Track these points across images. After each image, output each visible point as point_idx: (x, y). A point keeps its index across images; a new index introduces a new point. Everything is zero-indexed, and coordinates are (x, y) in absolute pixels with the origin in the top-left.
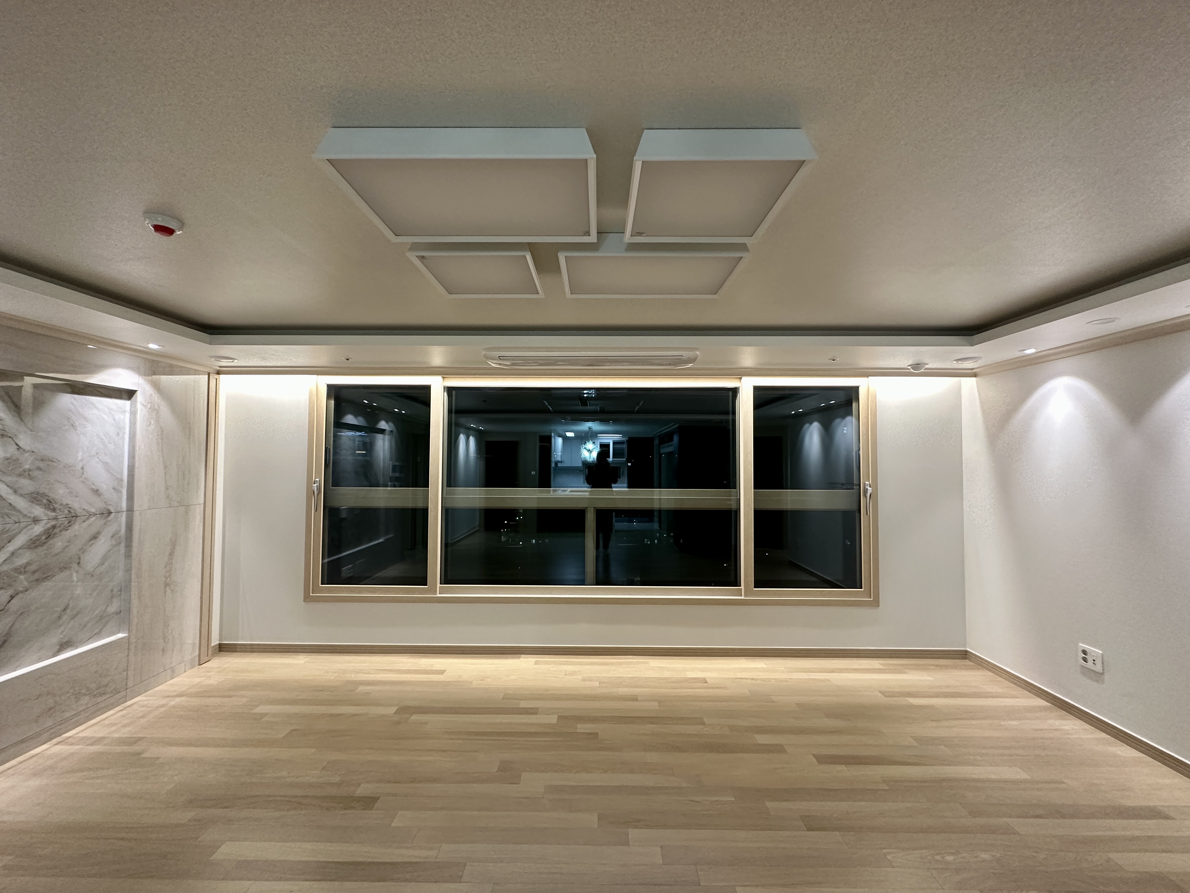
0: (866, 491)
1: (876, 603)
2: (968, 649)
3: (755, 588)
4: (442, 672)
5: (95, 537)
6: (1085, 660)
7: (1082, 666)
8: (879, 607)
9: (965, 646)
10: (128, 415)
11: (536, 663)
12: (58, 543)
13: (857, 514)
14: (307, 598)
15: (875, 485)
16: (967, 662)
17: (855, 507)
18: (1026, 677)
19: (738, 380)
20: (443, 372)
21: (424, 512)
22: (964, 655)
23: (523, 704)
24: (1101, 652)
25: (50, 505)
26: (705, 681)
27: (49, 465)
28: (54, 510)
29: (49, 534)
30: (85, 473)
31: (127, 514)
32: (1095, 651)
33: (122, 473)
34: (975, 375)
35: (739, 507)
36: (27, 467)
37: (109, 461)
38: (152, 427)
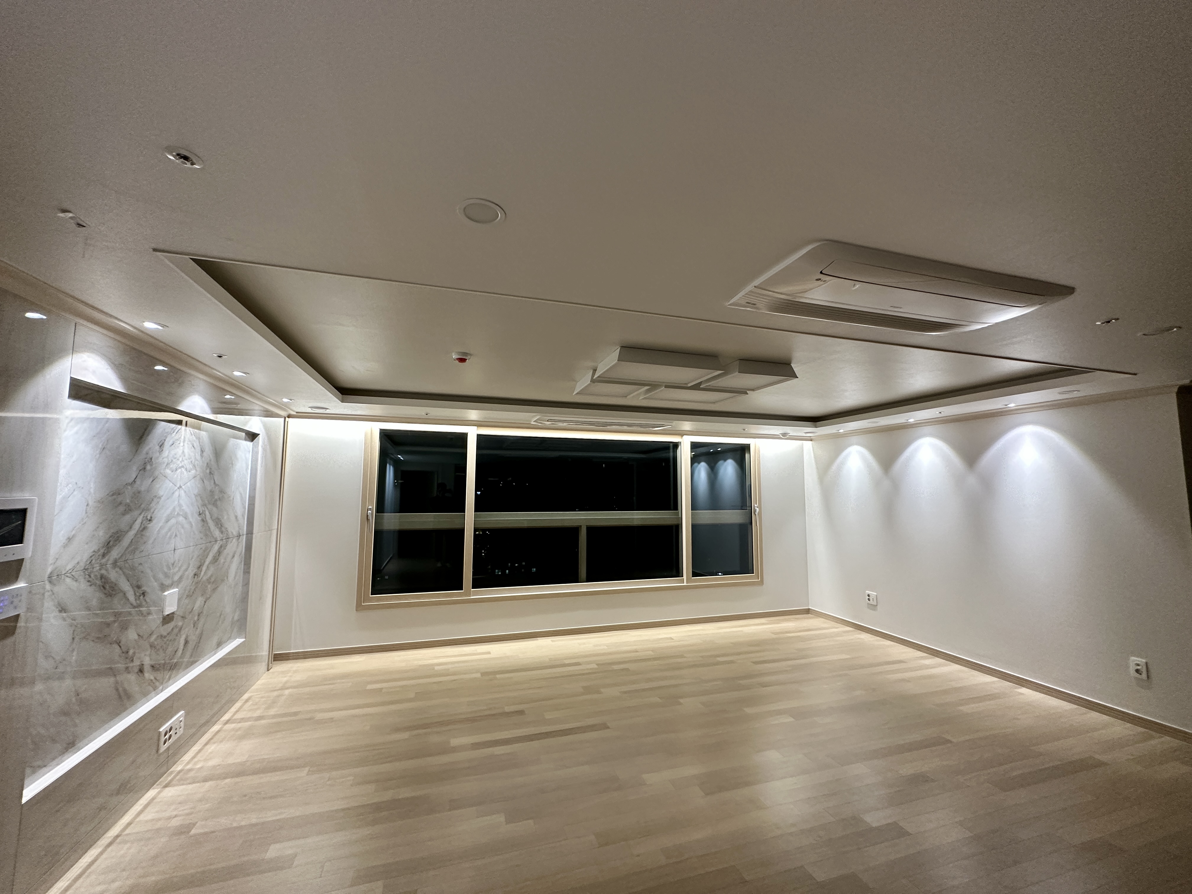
0: (755, 511)
1: (761, 583)
2: (810, 608)
3: (693, 577)
4: (489, 653)
5: (233, 556)
6: (869, 600)
7: (868, 604)
8: (764, 585)
9: (808, 605)
10: (250, 454)
11: (552, 641)
12: (222, 560)
13: (749, 526)
14: (359, 607)
15: (760, 507)
16: (810, 615)
17: (748, 521)
18: (841, 616)
19: (681, 437)
20: (478, 424)
21: (462, 531)
22: (808, 611)
23: (567, 662)
24: (876, 594)
25: (221, 528)
26: (671, 639)
27: (223, 496)
28: (222, 532)
29: (219, 552)
30: (234, 503)
31: (246, 537)
32: (873, 594)
34: (811, 440)
35: (680, 523)
36: (216, 497)
37: (242, 492)
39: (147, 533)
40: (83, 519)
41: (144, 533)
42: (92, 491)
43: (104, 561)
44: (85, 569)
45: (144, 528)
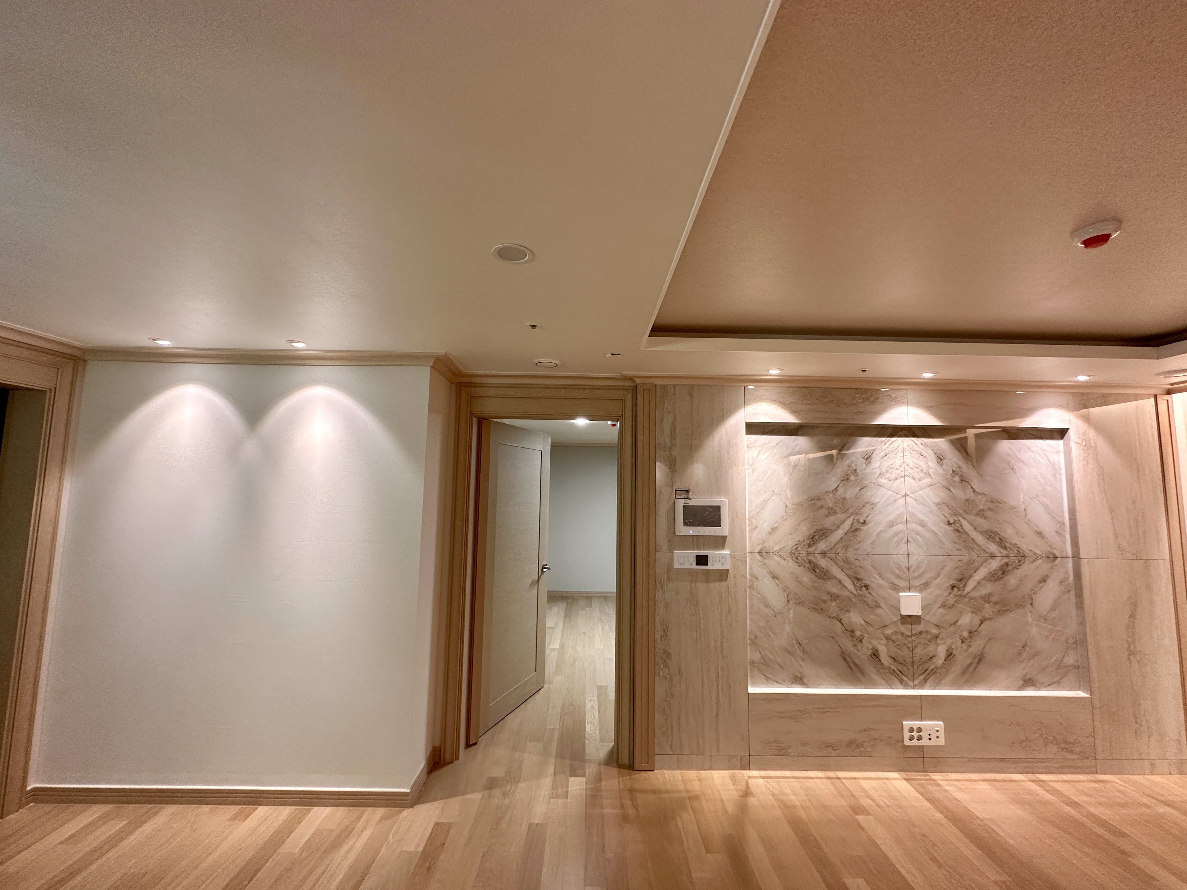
5: (1044, 580)
10: (1062, 455)
12: (1012, 580)
25: (1002, 543)
27: (997, 506)
28: (1005, 548)
29: (1004, 571)
30: (1028, 515)
31: (1073, 561)
33: (1063, 517)
36: (982, 507)
37: (1049, 503)
38: (1090, 466)
39: (862, 534)
40: (783, 516)
41: (857, 533)
42: (789, 497)
43: (810, 550)
44: (791, 552)
45: (856, 530)
